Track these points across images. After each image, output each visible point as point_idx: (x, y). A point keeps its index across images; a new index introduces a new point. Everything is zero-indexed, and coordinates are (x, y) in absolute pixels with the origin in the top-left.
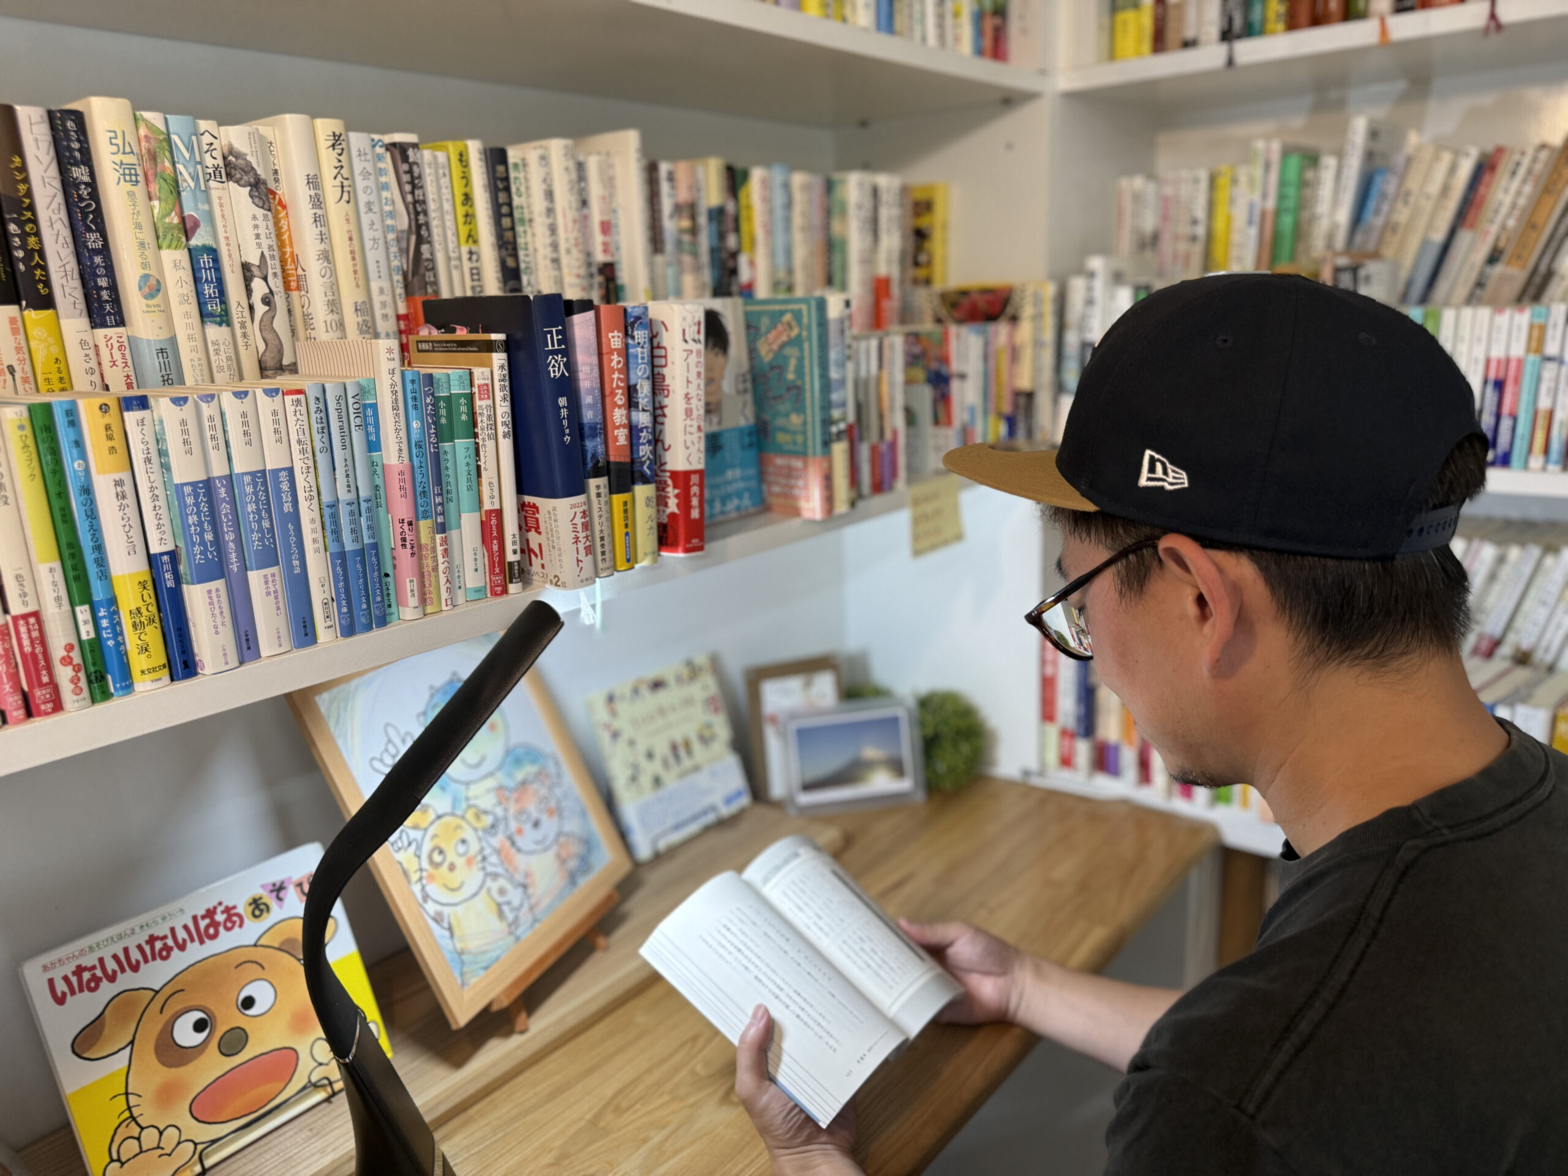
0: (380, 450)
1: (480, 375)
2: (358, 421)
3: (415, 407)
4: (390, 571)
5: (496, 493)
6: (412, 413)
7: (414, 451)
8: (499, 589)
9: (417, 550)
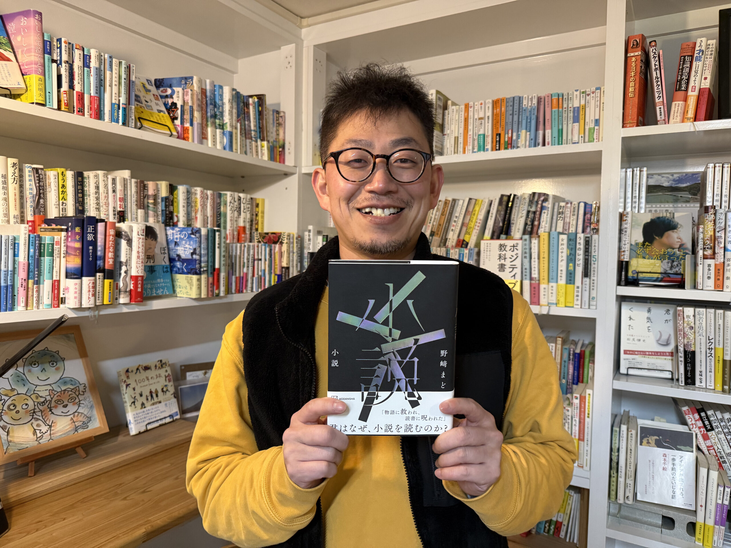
0: (18, 256)
1: (57, 238)
2: (12, 247)
3: (32, 245)
4: (16, 294)
5: (58, 275)
6: (31, 247)
7: (30, 258)
8: (56, 306)
9: (27, 289)
